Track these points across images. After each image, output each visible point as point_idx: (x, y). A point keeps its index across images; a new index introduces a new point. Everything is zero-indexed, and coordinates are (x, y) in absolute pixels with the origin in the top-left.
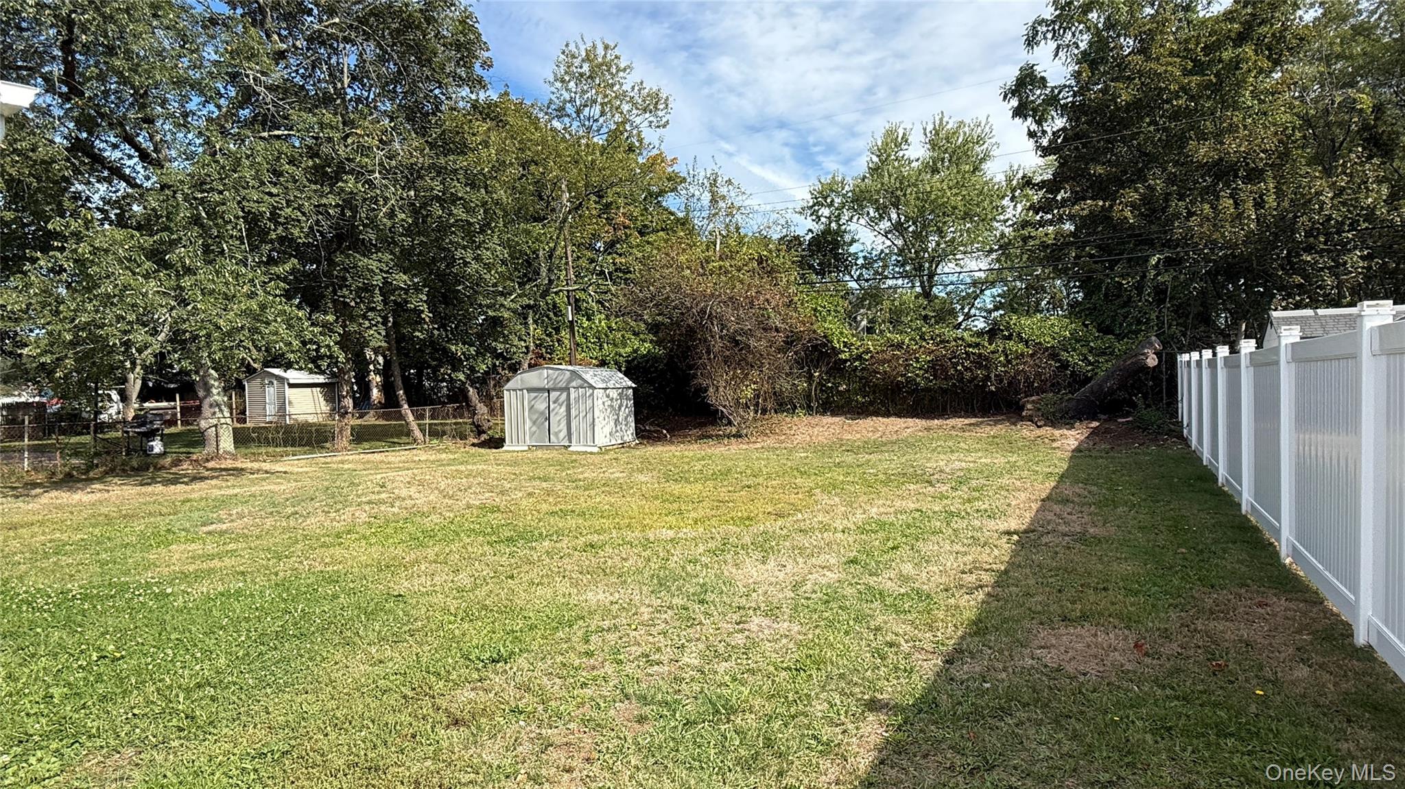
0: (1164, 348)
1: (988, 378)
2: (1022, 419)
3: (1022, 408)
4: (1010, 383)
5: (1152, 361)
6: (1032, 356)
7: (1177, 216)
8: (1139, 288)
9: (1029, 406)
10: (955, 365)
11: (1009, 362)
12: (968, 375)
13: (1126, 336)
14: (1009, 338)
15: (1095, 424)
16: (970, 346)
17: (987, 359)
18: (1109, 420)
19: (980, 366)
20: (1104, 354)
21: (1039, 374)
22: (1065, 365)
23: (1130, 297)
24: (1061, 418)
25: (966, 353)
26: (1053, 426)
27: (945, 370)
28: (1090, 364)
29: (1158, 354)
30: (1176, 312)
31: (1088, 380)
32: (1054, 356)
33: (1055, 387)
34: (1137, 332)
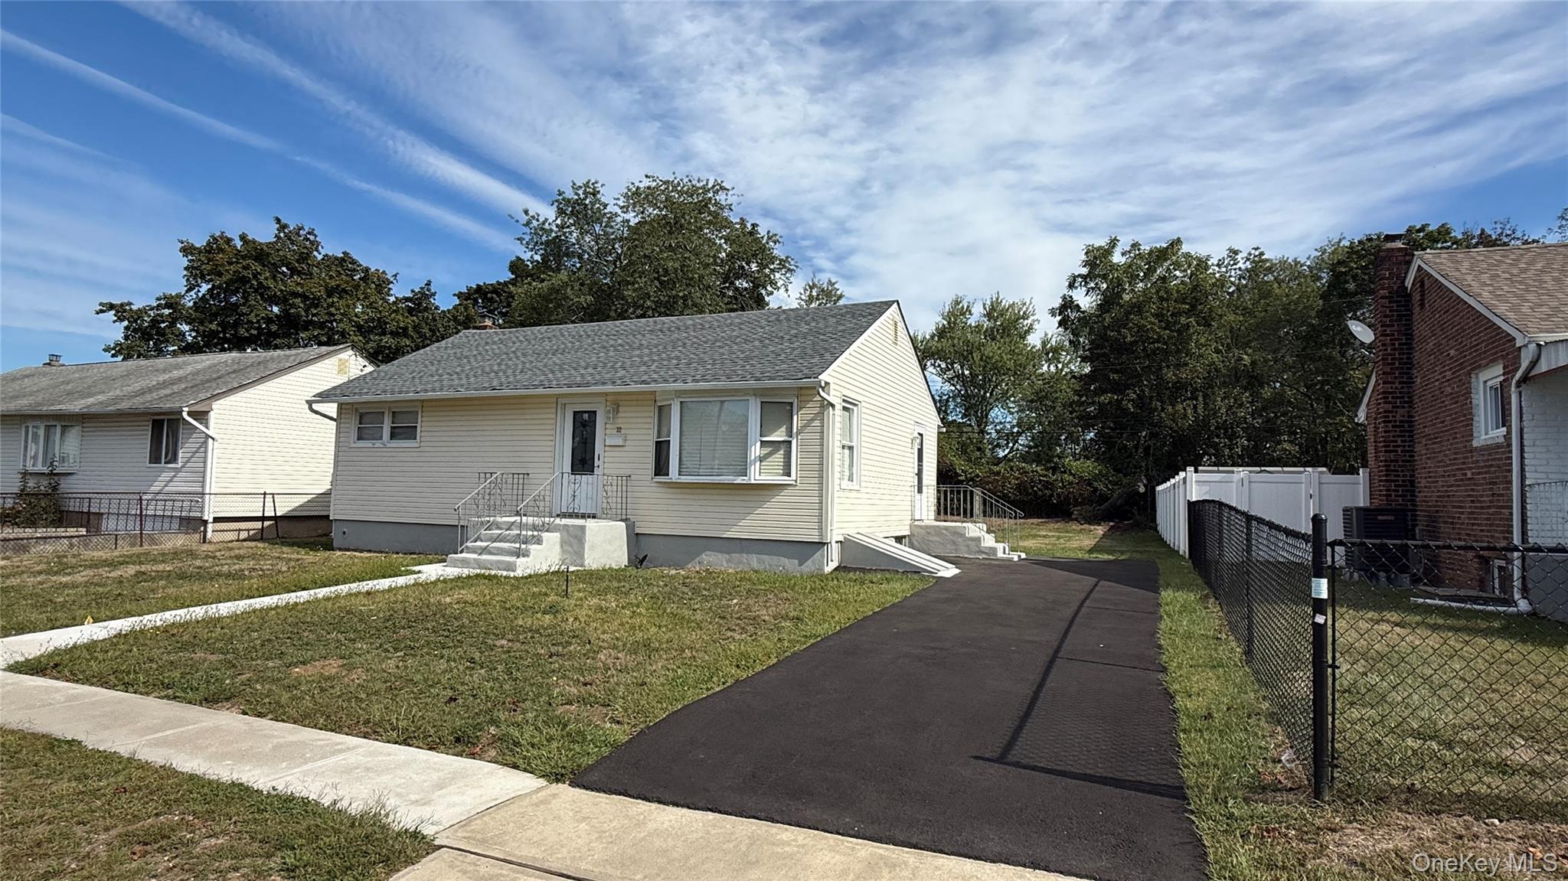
0: (1149, 483)
1: (1052, 495)
2: (1072, 520)
3: (1072, 513)
4: (1065, 499)
5: (1142, 489)
6: (1077, 484)
7: (1156, 409)
8: (1136, 447)
9: (1075, 512)
10: (1032, 487)
11: (1065, 486)
12: (1040, 493)
13: (1129, 475)
14: (1065, 472)
15: (1111, 524)
16: (1041, 476)
17: (1051, 484)
18: (1120, 522)
19: (1047, 488)
20: (1116, 484)
21: (1081, 495)
22: (1096, 490)
23: (1131, 453)
24: (1094, 520)
25: (1039, 480)
26: (1090, 524)
27: (1026, 489)
28: (1109, 489)
29: (1145, 485)
30: (1155, 463)
31: (1108, 499)
32: (1090, 484)
33: (1090, 502)
34: (1135, 473)
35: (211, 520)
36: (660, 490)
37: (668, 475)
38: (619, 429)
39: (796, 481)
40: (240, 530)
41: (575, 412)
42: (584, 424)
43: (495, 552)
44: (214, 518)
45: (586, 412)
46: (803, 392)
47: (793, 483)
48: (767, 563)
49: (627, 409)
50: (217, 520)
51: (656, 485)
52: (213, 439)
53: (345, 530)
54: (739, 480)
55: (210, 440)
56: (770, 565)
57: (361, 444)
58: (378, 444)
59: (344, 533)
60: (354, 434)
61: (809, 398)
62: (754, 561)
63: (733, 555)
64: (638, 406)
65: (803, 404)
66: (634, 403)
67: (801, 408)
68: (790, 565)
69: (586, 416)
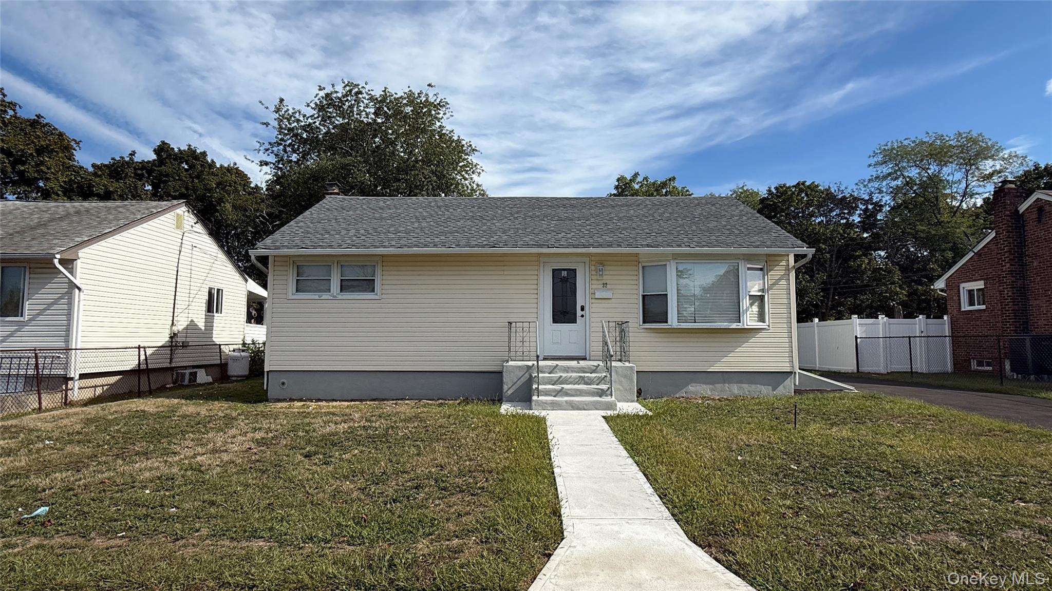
35: (77, 377)
36: (645, 335)
37: (667, 322)
38: (605, 285)
39: (769, 326)
40: (96, 386)
41: (553, 269)
42: (564, 280)
43: (573, 393)
44: (80, 375)
45: (564, 270)
46: (771, 258)
47: (767, 327)
48: (746, 390)
49: (609, 268)
50: (83, 376)
51: (643, 331)
52: (79, 289)
53: (285, 381)
54: (734, 326)
55: (77, 291)
56: (749, 391)
57: (301, 296)
58: (325, 296)
59: (283, 384)
60: (292, 286)
61: (776, 263)
62: (735, 389)
63: (716, 385)
64: (621, 265)
65: (771, 268)
66: (620, 263)
67: (770, 270)
68: (765, 390)
69: (564, 274)
